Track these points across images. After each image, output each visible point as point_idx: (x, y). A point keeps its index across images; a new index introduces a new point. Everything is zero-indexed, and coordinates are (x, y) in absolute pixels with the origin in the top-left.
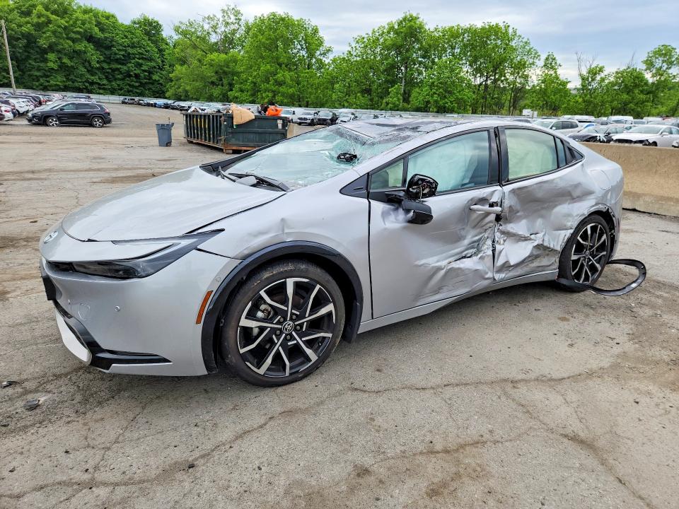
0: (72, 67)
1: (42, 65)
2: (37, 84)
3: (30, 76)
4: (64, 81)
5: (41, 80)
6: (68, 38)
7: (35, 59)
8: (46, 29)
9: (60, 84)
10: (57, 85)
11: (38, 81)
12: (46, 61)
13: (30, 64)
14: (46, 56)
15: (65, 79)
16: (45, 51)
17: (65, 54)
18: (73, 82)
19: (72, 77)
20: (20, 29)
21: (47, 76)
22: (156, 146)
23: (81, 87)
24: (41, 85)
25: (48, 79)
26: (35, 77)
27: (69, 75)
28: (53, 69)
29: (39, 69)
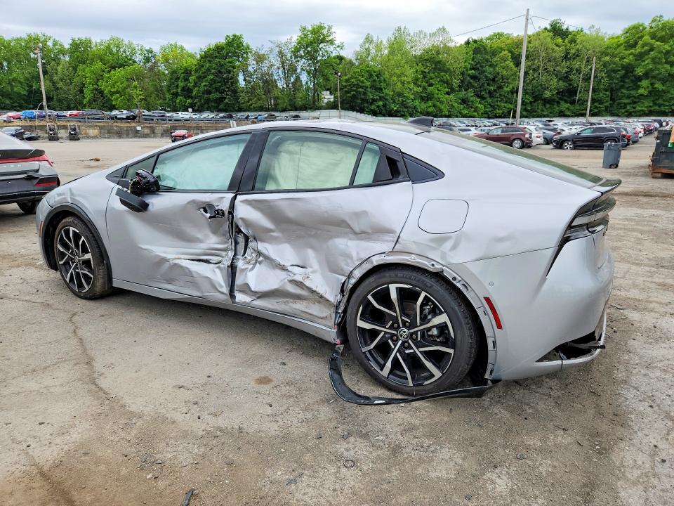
0: (663, 91)
1: (632, 92)
2: (623, 111)
3: (619, 104)
4: (650, 106)
5: (628, 107)
6: (666, 63)
7: (627, 88)
8: (647, 57)
9: (645, 109)
10: (642, 110)
11: (625, 108)
12: (638, 87)
13: (622, 93)
14: (639, 83)
15: (651, 104)
16: (640, 79)
17: (660, 79)
18: (659, 107)
19: (660, 101)
20: (621, 62)
21: (635, 103)
22: (600, 167)
23: (667, 111)
24: (627, 112)
25: (634, 106)
26: (622, 105)
27: (658, 99)
28: (642, 95)
29: (628, 97)
